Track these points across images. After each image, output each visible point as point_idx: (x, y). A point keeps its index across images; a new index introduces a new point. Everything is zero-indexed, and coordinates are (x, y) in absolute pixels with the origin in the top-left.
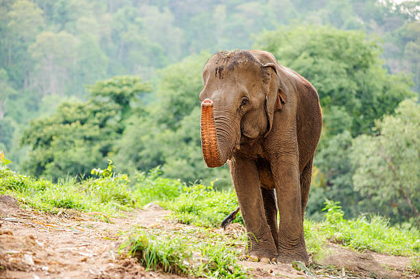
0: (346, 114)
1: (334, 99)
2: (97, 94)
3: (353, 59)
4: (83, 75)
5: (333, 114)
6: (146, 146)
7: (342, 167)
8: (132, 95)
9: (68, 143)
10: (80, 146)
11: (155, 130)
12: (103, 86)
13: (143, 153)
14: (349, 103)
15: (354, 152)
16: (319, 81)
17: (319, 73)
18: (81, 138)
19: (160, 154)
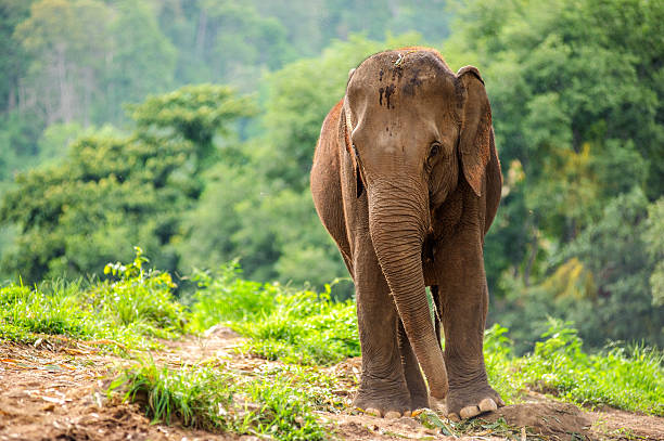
0: (636, 155)
1: (611, 126)
2: (148, 123)
3: (651, 45)
4: (126, 83)
5: (611, 156)
6: (246, 221)
7: (629, 258)
8: (217, 123)
9: (93, 219)
10: (117, 225)
11: (262, 191)
12: (161, 106)
13: (238, 237)
14: (642, 133)
15: (652, 230)
16: (580, 91)
17: (582, 75)
18: (118, 208)
19: (272, 238)
